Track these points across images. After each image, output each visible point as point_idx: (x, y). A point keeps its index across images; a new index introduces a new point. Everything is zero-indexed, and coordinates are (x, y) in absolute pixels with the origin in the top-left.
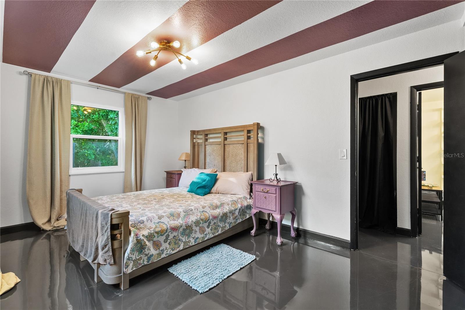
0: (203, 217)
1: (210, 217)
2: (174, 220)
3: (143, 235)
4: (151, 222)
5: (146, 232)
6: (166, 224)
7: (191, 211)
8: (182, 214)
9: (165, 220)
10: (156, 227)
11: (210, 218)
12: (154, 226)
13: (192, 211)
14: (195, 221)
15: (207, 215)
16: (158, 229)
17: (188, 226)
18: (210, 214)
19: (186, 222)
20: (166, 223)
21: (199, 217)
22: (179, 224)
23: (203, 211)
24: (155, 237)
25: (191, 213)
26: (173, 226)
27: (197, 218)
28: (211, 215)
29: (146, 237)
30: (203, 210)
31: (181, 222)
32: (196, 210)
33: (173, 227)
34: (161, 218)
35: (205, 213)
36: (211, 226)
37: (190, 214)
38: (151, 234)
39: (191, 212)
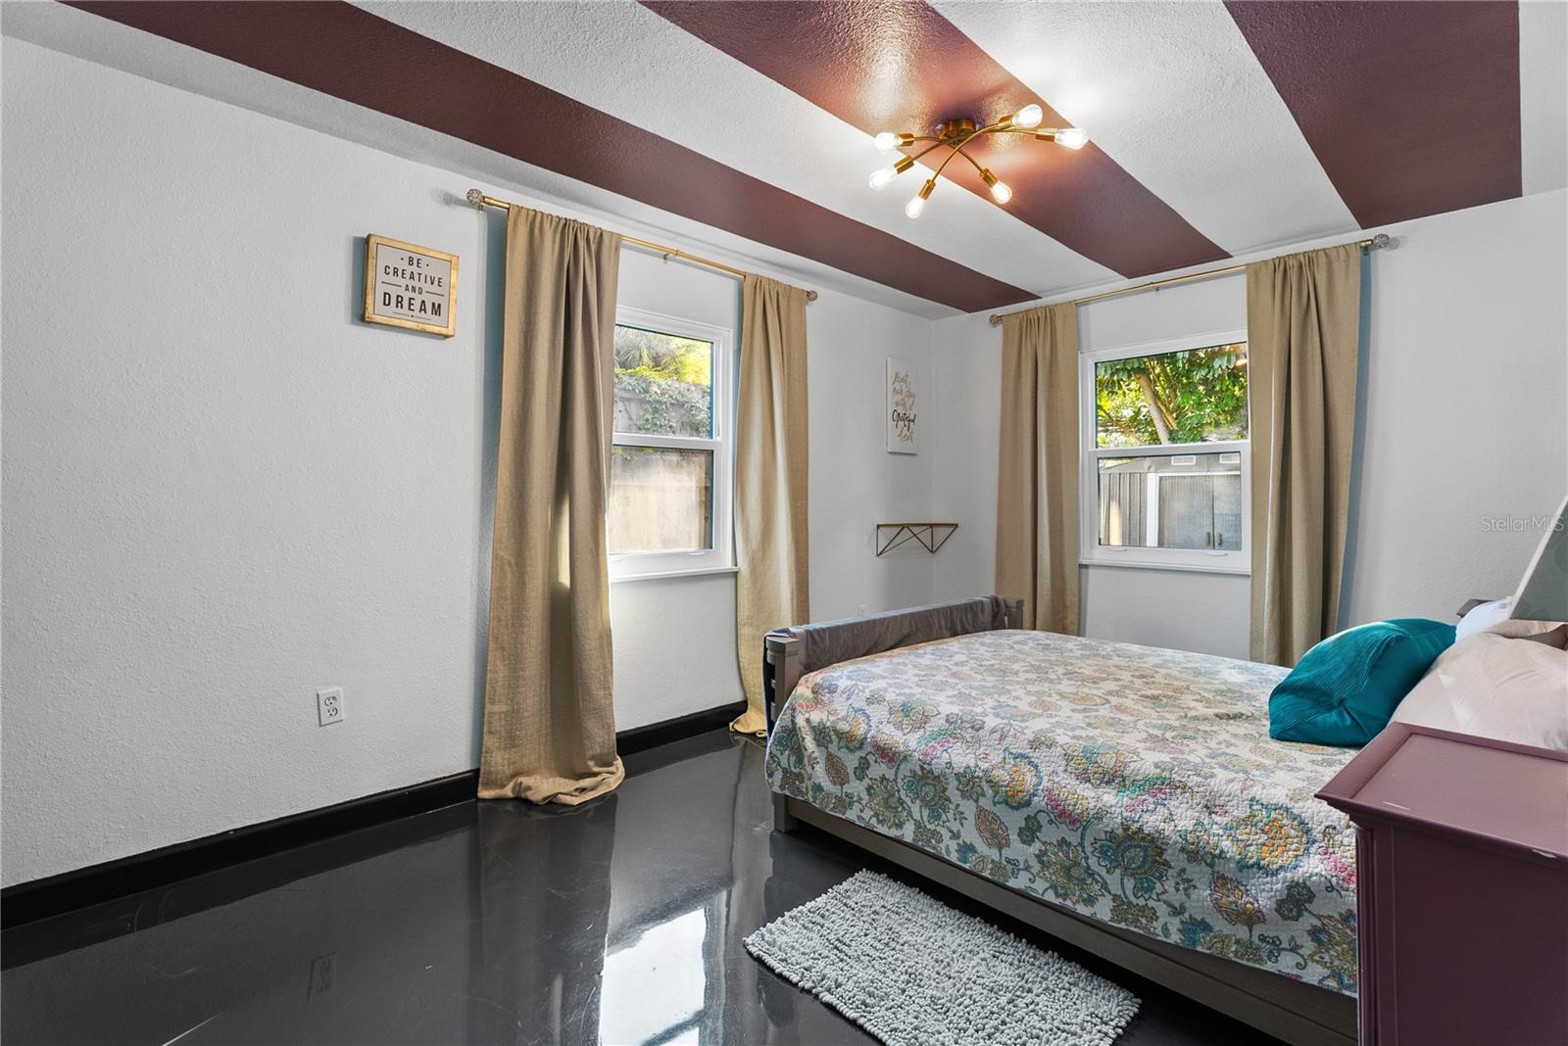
0: (1002, 775)
1: (1035, 795)
2: (899, 726)
3: (808, 721)
4: (848, 699)
5: (816, 716)
6: (870, 726)
7: (973, 727)
8: (937, 724)
9: (878, 713)
10: (845, 719)
11: (1036, 799)
12: (842, 714)
13: (978, 730)
14: (962, 770)
15: (1028, 778)
16: (843, 726)
17: (931, 772)
18: (1045, 784)
19: (926, 755)
20: (874, 721)
21: (984, 766)
22: (902, 749)
23: (1023, 756)
24: (831, 741)
25: (969, 734)
26: (883, 739)
27: (972, 764)
28: (1049, 791)
29: (813, 728)
30: (1028, 751)
31: (913, 745)
32: (997, 736)
33: (881, 744)
34: (873, 704)
35: (1026, 768)
36: (1044, 843)
37: (963, 738)
38: (824, 728)
39: (970, 730)
